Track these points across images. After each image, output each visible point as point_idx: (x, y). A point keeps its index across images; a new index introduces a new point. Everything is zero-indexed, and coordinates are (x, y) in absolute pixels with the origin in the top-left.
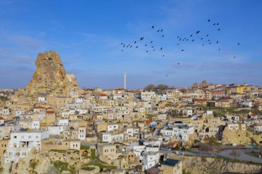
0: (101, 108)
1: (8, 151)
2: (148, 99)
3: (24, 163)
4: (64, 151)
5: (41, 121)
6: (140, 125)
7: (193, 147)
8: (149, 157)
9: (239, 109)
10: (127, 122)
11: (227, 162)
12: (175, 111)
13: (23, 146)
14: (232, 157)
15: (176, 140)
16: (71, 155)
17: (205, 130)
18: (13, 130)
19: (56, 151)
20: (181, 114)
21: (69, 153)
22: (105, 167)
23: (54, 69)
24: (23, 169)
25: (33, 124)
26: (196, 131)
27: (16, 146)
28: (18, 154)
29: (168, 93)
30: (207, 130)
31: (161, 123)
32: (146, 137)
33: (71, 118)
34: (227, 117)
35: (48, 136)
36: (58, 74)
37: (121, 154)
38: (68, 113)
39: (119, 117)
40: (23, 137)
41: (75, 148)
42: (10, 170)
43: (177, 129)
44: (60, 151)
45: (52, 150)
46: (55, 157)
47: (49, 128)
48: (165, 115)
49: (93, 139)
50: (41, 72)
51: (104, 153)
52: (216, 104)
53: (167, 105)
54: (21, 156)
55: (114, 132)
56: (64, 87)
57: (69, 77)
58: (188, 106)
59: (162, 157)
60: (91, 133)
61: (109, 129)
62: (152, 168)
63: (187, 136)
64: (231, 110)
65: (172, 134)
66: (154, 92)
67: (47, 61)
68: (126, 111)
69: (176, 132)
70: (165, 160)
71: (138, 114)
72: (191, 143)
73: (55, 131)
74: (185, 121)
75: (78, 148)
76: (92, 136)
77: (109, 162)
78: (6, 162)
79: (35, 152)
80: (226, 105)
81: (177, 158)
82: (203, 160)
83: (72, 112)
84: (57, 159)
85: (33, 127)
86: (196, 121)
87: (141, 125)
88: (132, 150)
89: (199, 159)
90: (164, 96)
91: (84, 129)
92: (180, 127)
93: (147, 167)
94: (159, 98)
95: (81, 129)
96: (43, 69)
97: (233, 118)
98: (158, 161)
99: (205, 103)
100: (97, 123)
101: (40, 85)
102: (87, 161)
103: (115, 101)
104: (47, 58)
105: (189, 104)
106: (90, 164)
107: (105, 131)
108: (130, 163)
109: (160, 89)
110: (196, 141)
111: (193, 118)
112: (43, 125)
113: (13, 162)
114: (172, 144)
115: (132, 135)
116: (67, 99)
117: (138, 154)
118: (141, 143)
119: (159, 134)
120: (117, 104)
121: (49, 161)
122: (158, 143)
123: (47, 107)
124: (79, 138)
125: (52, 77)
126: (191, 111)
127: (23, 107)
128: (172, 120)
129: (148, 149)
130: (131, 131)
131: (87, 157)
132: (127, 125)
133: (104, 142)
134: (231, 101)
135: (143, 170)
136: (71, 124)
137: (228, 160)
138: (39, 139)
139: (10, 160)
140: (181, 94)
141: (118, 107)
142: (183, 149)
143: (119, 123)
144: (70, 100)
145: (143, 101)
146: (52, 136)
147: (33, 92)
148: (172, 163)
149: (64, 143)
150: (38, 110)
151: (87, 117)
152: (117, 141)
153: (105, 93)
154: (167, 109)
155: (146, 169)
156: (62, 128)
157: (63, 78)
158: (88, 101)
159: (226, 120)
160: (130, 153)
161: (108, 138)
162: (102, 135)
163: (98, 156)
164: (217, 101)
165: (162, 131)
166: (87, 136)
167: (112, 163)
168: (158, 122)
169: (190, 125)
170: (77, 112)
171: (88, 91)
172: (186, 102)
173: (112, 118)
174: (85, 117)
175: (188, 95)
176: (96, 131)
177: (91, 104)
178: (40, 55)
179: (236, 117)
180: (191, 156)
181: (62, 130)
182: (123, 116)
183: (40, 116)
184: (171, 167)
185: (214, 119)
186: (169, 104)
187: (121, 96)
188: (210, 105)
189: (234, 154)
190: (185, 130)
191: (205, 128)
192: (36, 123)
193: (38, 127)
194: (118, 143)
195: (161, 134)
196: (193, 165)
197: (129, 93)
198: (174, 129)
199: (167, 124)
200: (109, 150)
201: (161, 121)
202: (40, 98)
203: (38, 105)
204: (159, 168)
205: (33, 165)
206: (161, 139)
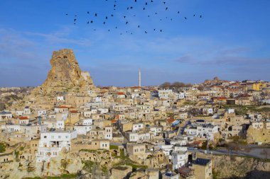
0: (122, 107)
1: (39, 151)
2: (166, 97)
3: (55, 162)
4: (94, 151)
5: (65, 121)
6: (163, 124)
7: (218, 146)
8: (179, 156)
9: (261, 107)
10: (149, 121)
12: (194, 109)
13: (53, 146)
14: (263, 157)
15: (201, 139)
16: (101, 155)
17: (227, 129)
18: (40, 130)
19: (86, 150)
20: (201, 113)
21: (99, 153)
22: (138, 166)
23: (70, 67)
24: (55, 169)
25: (57, 124)
26: (219, 129)
27: (46, 146)
28: (49, 154)
29: (185, 92)
30: (230, 129)
31: (184, 122)
32: (170, 136)
33: (94, 117)
34: (250, 116)
35: (76, 136)
36: (73, 73)
37: (150, 154)
38: (89, 113)
39: (141, 117)
40: (53, 137)
41: (105, 147)
42: (43, 170)
43: (201, 128)
44: (91, 151)
45: (82, 150)
46: (85, 157)
47: (75, 128)
48: (186, 114)
49: (120, 138)
50: (57, 70)
51: (134, 153)
52: (237, 102)
53: (186, 104)
54: (52, 156)
55: (140, 132)
56: (80, 86)
57: (85, 75)
58: (207, 104)
59: (190, 157)
60: (116, 133)
61: (135, 129)
62: (183, 167)
63: (213, 134)
64: (252, 108)
65: (197, 133)
66: (171, 90)
67: (63, 60)
68: (147, 110)
69: (200, 131)
70: (193, 159)
71: (159, 113)
72: (215, 141)
73: (81, 131)
74: (207, 120)
75: (108, 148)
76: (119, 135)
77: (140, 162)
78: (37, 161)
79: (65, 152)
80: (247, 102)
81: (207, 157)
82: (233, 159)
83: (94, 111)
84: (87, 159)
85: (58, 127)
86: (218, 120)
88: (161, 150)
89: (228, 158)
90: (182, 94)
91: (111, 129)
92: (204, 126)
93: (177, 166)
94: (176, 96)
95: (106, 128)
96: (58, 68)
97: (256, 117)
98: (187, 161)
99: (225, 101)
100: (122, 123)
101: (56, 84)
102: (117, 161)
103: (134, 99)
104: (62, 57)
105: (210, 102)
107: (131, 131)
108: (160, 162)
109: (177, 87)
110: (221, 140)
111: (214, 117)
112: (67, 125)
113: (44, 162)
114: (197, 143)
115: (155, 134)
116: (86, 99)
117: (166, 153)
118: (168, 143)
119: (183, 133)
120: (136, 103)
121: (80, 160)
122: (184, 142)
123: (69, 106)
124: (106, 138)
125: (67, 76)
126: (211, 109)
127: (44, 106)
128: (193, 119)
129: (176, 149)
130: (155, 130)
131: (118, 157)
132: (148, 124)
133: (132, 142)
134: (251, 99)
135: (173, 170)
136: (96, 124)
137: (259, 160)
138: (69, 139)
139: (41, 159)
140: (199, 92)
141: (138, 106)
142: (211, 148)
143: (141, 122)
144: (89, 99)
145: (162, 99)
146: (79, 136)
147: (49, 91)
148: (203, 162)
149: (93, 143)
150: (61, 110)
151: (109, 116)
152: (144, 141)
153: (121, 91)
154: (186, 107)
155: (177, 168)
156: (88, 128)
157: (79, 76)
158: (107, 100)
159: (248, 118)
160: (159, 153)
161: (134, 137)
162: (128, 134)
163: (128, 155)
164: (237, 98)
165: (186, 130)
166: (114, 135)
167: (143, 163)
168: (181, 121)
169: (213, 124)
170: (99, 112)
171: (103, 89)
172: (204, 100)
173: (134, 117)
174: (107, 117)
175: (206, 93)
176: (121, 131)
177: (110, 103)
178: (55, 53)
179: (259, 116)
180: (220, 155)
182: (144, 115)
183: (63, 115)
184: (203, 167)
185: (236, 118)
186: (188, 103)
187: (138, 95)
188: (230, 103)
189: (265, 153)
190: (210, 129)
191: (228, 127)
192: (60, 122)
193: (63, 127)
194: (146, 142)
195: (185, 133)
196: (223, 164)
197: (147, 92)
198: (198, 128)
199: (190, 123)
200: (139, 150)
201: (183, 120)
202: (58, 98)
203: (58, 105)
204: (190, 167)
205: (65, 164)
206: (186, 138)
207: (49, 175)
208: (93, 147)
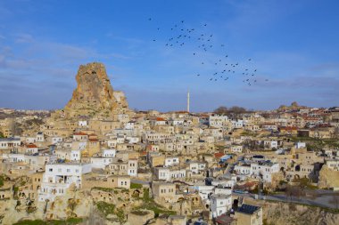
0: (158, 136)
1: (42, 187)
2: (219, 125)
3: (61, 202)
4: (110, 190)
5: (82, 151)
6: (207, 159)
7: (278, 190)
8: (218, 201)
10: (191, 155)
11: (326, 212)
12: (254, 141)
13: (60, 181)
14: (333, 206)
15: (255, 180)
16: (118, 195)
17: (294, 169)
18: (48, 160)
19: (100, 189)
20: (262, 147)
21: (116, 192)
22: (161, 211)
23: (99, 85)
24: (59, 210)
25: (72, 154)
26: (282, 169)
27: (51, 181)
28: (54, 191)
29: (244, 118)
30: (298, 168)
31: (236, 158)
32: (215, 174)
33: (120, 148)
34: (326, 152)
35: (90, 171)
36: (103, 92)
37: (182, 196)
38: (115, 142)
39: (180, 149)
40: (60, 170)
41: (124, 186)
42: (45, 210)
43: (256, 166)
44: (105, 190)
45: (95, 188)
46: (99, 197)
47: (92, 160)
48: (241, 147)
49: (147, 175)
50: (83, 89)
51: (161, 194)
52: (311, 134)
53: (243, 134)
54: (58, 194)
55: (174, 168)
56: (111, 109)
57: (118, 96)
58: (271, 135)
59: (236, 202)
60: (144, 168)
61: (167, 164)
62: (223, 215)
63: (270, 174)
64: (331, 143)
65: (249, 173)
66: (226, 117)
67: (91, 75)
68: (190, 140)
69: (254, 169)
70: (239, 205)
71: (205, 144)
72: (275, 185)
73: (98, 164)
74: (267, 156)
75: (128, 187)
76: (145, 171)
77: (167, 206)
78: (40, 200)
79: (74, 189)
80: (325, 135)
81: (257, 204)
82: (292, 208)
83: (120, 140)
84: (101, 199)
85: (73, 158)
86: (283, 156)
87: (209, 159)
88: (197, 192)
89: (286, 206)
90: (240, 122)
91: (136, 162)
92: (260, 163)
93: (216, 214)
94: (232, 124)
95: (131, 162)
96: (85, 86)
97: (334, 154)
98: (230, 207)
99: (296, 132)
100: (152, 155)
101: (81, 105)
102: (138, 203)
103: (175, 127)
104: (90, 72)
105: (273, 134)
106: (142, 207)
107: (162, 166)
108: (193, 208)
109: (235, 113)
110: (282, 183)
111: (277, 152)
112: (85, 156)
113: (48, 201)
114: (250, 185)
115: (196, 171)
116: (114, 124)
117: (204, 197)
118: (208, 183)
119: (232, 171)
120: (177, 132)
121: (91, 201)
122: (231, 183)
123: (89, 133)
124: (129, 173)
125: (96, 96)
126: (276, 142)
127: (61, 133)
128: (250, 154)
129: (217, 191)
130: (195, 167)
131: (139, 199)
132: (189, 158)
133: (161, 180)
134: (332, 130)
135: (211, 218)
136: (119, 156)
137: (327, 210)
138: (79, 174)
139: (45, 198)
140: (263, 120)
141: (179, 136)
142: (265, 193)
143: (180, 155)
144: (118, 125)
145: (212, 128)
146: (95, 171)
147: (72, 114)
148: (249, 210)
149: (110, 180)
150: (79, 137)
151: (139, 147)
152: (177, 179)
153: (163, 116)
154: (243, 139)
155: (215, 216)
156: (107, 160)
157: (110, 97)
158: (140, 127)
159: (324, 155)
160: (194, 196)
161: (165, 175)
162: (157, 170)
163: (153, 198)
164: (312, 130)
165: (236, 168)
166: (140, 171)
167: (171, 208)
168: (232, 155)
169: (274, 161)
170: (126, 141)
171: (141, 114)
172: (269, 130)
173: (171, 149)
174: (137, 147)
175: (272, 121)
176: (150, 166)
177: (145, 132)
178: (82, 67)
180: (275, 202)
181: (108, 162)
182: (185, 147)
183: (80, 144)
184: (247, 216)
185: (307, 154)
186: (246, 133)
187: (182, 121)
188: (302, 135)
189: (335, 202)
190: (268, 167)
191: (295, 165)
192: (75, 152)
193: (78, 158)
194: (178, 181)
195: (235, 172)
196: (278, 214)
197: (194, 118)
198: (253, 165)
199: (243, 159)
200: (167, 191)
201: (235, 155)
202: (81, 122)
203: (78, 131)
204: (231, 216)
205: (72, 205)
206: (235, 178)
207: (53, 218)
208: (109, 184)
